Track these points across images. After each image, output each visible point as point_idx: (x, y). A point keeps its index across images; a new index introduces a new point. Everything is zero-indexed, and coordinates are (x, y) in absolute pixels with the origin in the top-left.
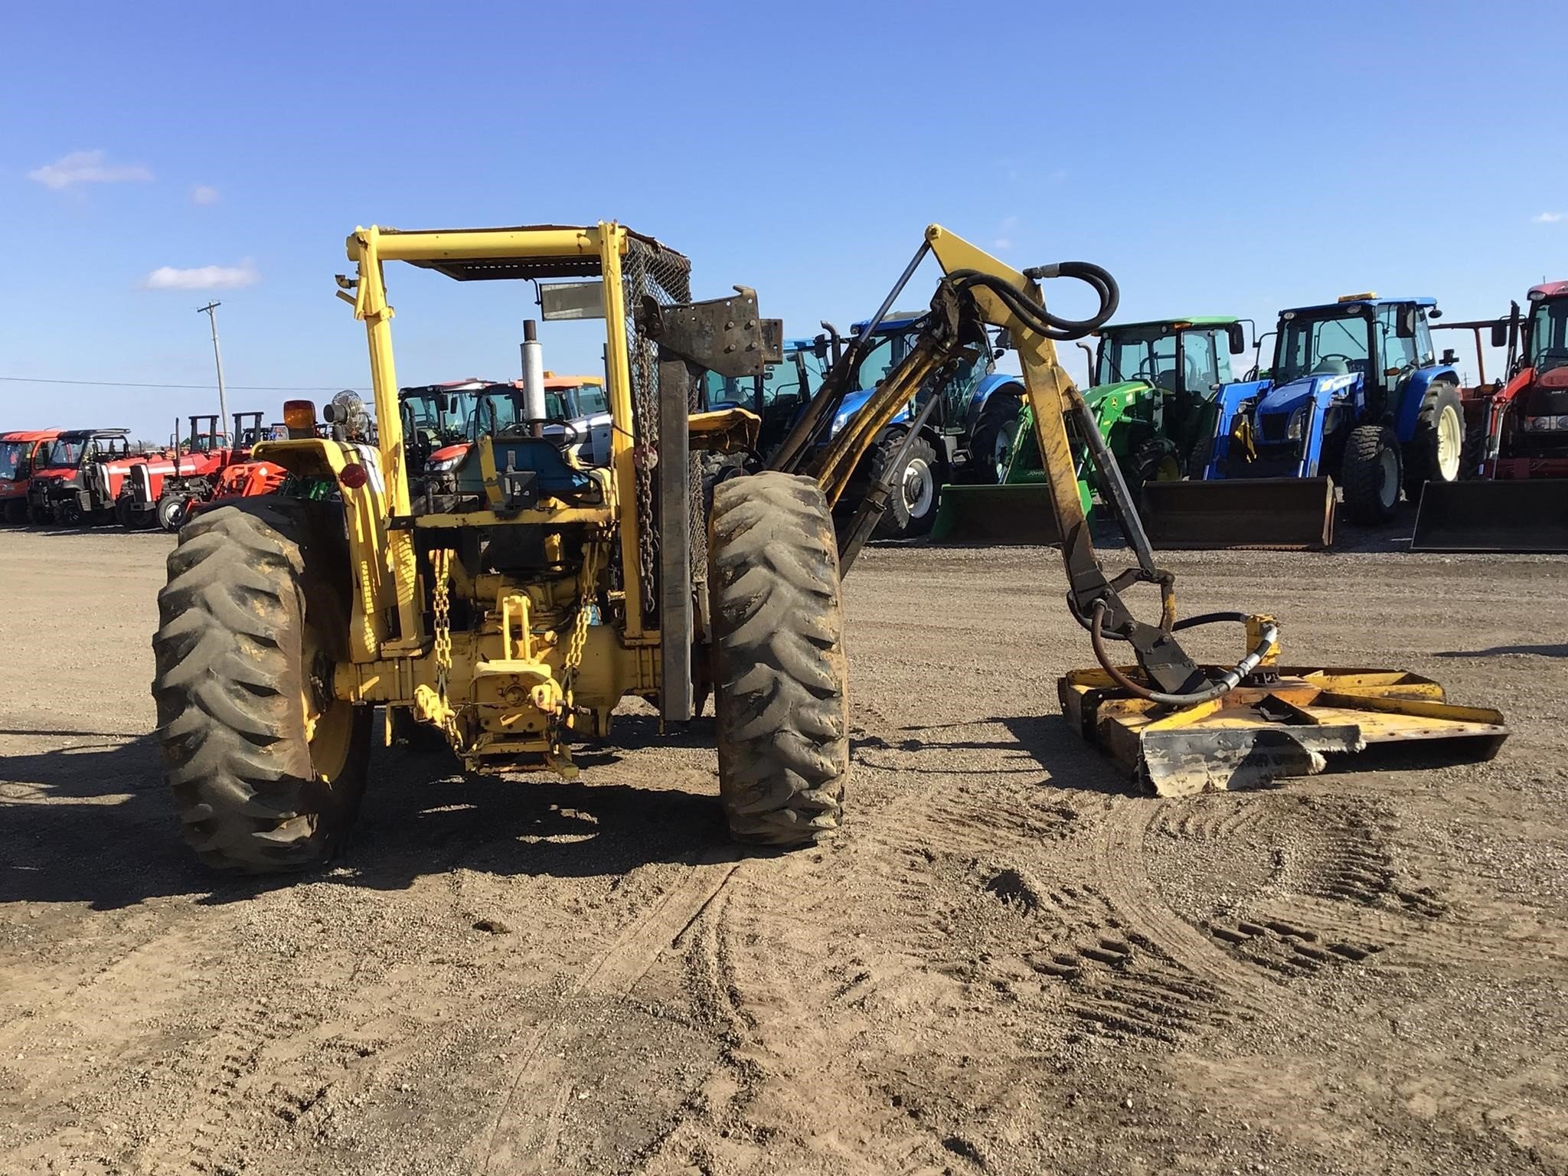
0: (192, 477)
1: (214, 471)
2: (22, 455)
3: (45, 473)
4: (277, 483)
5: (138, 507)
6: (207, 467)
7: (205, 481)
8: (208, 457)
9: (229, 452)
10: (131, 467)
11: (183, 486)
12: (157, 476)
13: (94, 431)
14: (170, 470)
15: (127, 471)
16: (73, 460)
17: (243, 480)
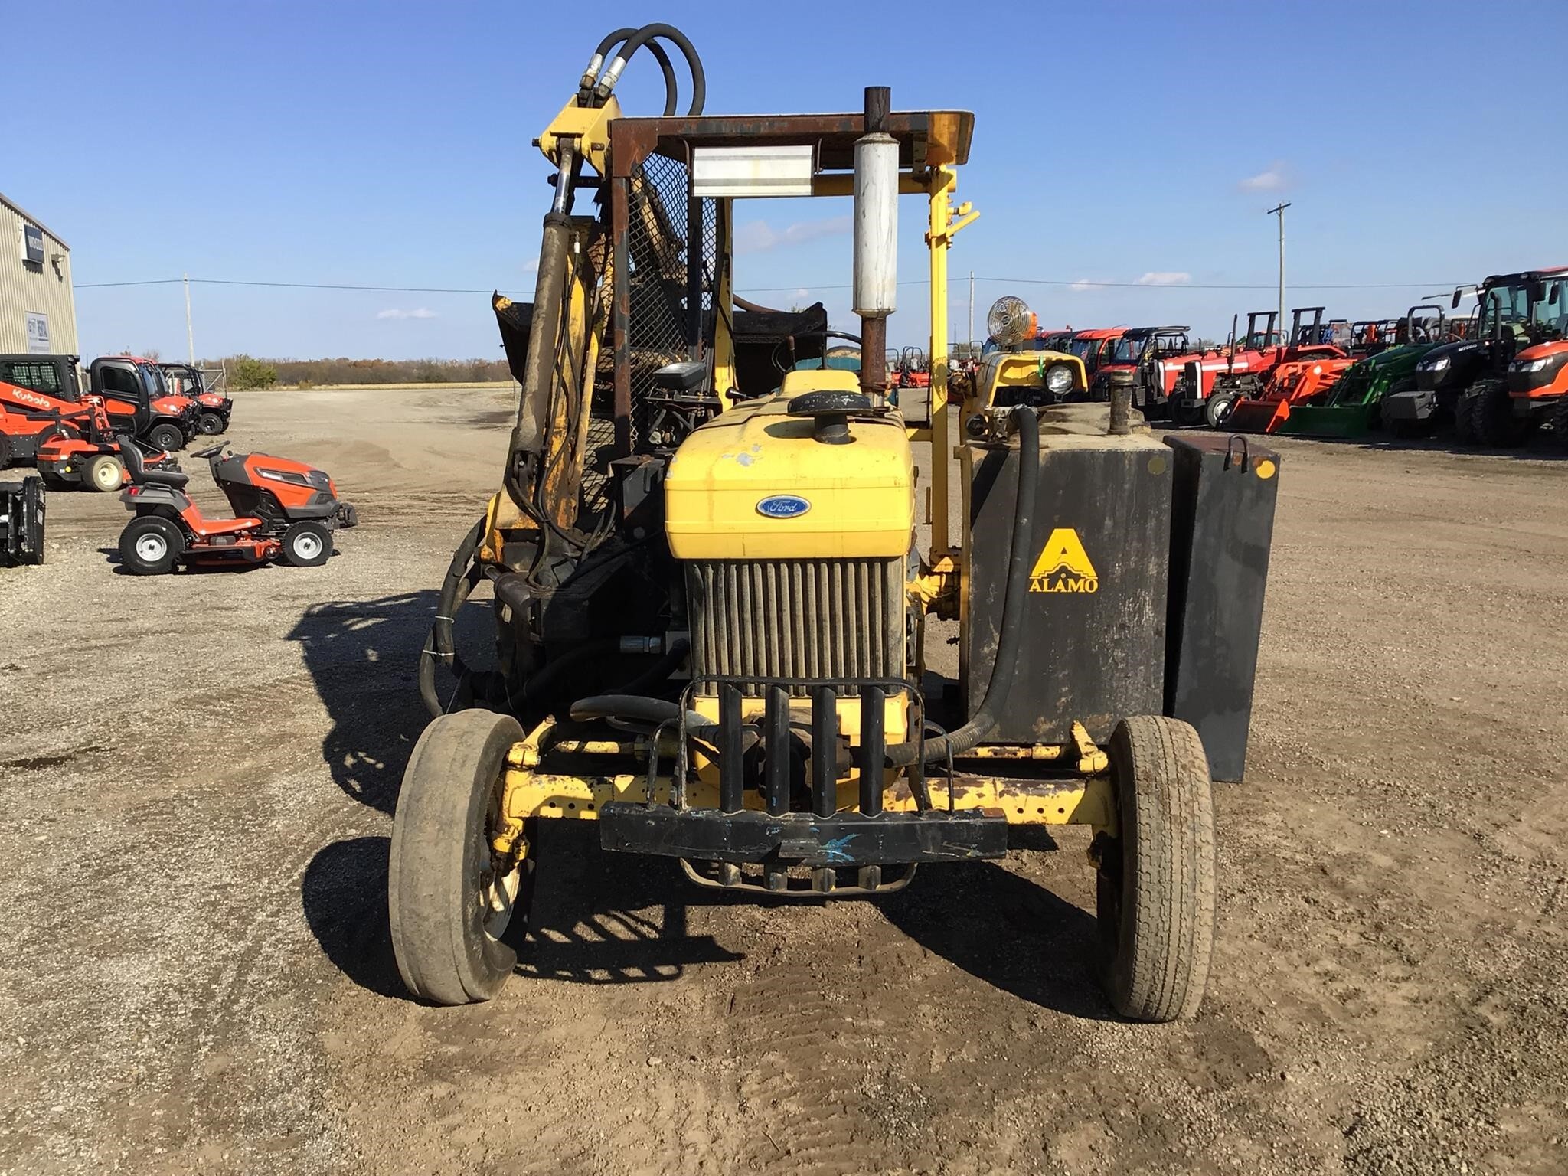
0: (1244, 374)
1: (1267, 368)
2: (1091, 351)
3: (1109, 369)
4: (1331, 382)
5: (1188, 403)
6: (1259, 364)
7: (1256, 379)
8: (1262, 355)
9: (1285, 349)
10: (1186, 365)
11: (1234, 383)
12: (1209, 372)
13: (1156, 329)
14: (1224, 367)
15: (1182, 368)
16: (1134, 358)
17: (1295, 378)
